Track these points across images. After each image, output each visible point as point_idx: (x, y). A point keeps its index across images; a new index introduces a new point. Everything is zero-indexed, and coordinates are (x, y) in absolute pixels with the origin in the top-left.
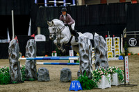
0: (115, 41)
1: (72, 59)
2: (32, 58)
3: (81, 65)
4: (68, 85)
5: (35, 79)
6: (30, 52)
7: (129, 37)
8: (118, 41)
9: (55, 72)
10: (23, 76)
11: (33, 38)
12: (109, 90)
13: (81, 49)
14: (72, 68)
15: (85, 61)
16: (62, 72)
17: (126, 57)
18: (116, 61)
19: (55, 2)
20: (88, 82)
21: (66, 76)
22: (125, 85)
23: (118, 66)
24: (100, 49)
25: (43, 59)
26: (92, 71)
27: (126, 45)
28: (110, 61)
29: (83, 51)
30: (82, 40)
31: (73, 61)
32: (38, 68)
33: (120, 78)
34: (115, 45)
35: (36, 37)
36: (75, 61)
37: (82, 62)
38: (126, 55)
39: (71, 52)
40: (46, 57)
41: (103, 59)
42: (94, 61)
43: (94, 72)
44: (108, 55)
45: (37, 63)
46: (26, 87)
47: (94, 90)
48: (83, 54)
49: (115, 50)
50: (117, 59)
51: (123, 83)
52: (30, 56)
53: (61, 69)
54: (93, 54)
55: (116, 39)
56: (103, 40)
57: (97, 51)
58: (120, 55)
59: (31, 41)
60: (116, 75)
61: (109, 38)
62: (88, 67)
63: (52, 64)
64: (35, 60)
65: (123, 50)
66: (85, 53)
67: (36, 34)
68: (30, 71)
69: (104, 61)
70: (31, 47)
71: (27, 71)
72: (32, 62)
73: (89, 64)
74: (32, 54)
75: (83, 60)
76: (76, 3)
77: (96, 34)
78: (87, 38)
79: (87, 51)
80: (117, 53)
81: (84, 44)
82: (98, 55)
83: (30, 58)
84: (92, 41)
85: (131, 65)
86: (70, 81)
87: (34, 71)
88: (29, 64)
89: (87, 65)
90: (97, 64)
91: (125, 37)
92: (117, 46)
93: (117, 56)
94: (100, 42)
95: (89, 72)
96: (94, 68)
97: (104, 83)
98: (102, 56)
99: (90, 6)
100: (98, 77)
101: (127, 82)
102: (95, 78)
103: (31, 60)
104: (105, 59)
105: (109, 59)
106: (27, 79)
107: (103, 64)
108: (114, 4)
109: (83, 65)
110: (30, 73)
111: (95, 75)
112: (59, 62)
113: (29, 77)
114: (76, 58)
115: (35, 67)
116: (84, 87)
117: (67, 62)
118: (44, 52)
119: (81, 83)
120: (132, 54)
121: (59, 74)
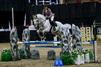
0: (87, 30)
1: (56, 43)
2: (27, 42)
3: (62, 47)
4: (53, 62)
5: (29, 57)
6: (25, 38)
7: (97, 27)
8: (89, 30)
9: (44, 52)
10: (21, 55)
11: (28, 28)
12: (83, 66)
13: (62, 36)
14: (56, 50)
15: (66, 45)
16: (48, 52)
17: (95, 42)
18: (88, 45)
19: (43, 1)
20: (68, 59)
21: (51, 55)
22: (95, 62)
23: (90, 48)
24: (76, 36)
25: (35, 43)
26: (70, 52)
27: (95, 33)
28: (84, 45)
29: (64, 37)
30: (63, 29)
31: (57, 45)
32: (31, 49)
33: (91, 57)
34: (87, 33)
35: (30, 27)
36: (58, 44)
37: (63, 45)
38: (95, 40)
39: (55, 38)
40: (37, 41)
41: (78, 43)
42: (72, 45)
43: (72, 53)
44: (82, 40)
45: (31, 46)
46: (22, 64)
47: (72, 66)
48: (64, 40)
49: (87, 36)
50: (89, 43)
51: (93, 61)
52: (25, 41)
53: (48, 50)
54: (71, 39)
55: (88, 29)
56: (78, 29)
57: (74, 37)
58: (90, 40)
59: (26, 30)
60: (88, 55)
61: (83, 28)
62: (68, 49)
63: (41, 47)
64: (29, 44)
65: (93, 37)
66: (66, 39)
67: (30, 25)
68: (25, 52)
69: (79, 45)
70: (26, 34)
71: (23, 52)
72: (27, 45)
73: (69, 47)
74: (27, 39)
75: (64, 43)
76: (59, 2)
77: (73, 25)
78: (67, 28)
79: (67, 37)
80: (88, 39)
81: (64, 33)
82: (75, 40)
83: (25, 42)
84: (70, 30)
85: (99, 47)
86: (54, 59)
87: (28, 51)
88: (25, 47)
89: (67, 47)
90: (74, 47)
91: (94, 27)
92: (88, 34)
93: (89, 41)
94: (76, 31)
95: (68, 53)
96: (72, 49)
97: (80, 60)
98: (78, 41)
99: (69, 4)
100: (75, 56)
101: (96, 60)
102: (73, 57)
103: (26, 44)
104: (80, 43)
105: (83, 43)
106: (24, 57)
107: (78, 47)
108: (86, 3)
109: (64, 47)
110: (25, 53)
111: (73, 54)
112: (46, 45)
113: (24, 56)
114: (59, 42)
115: (29, 49)
116: (65, 63)
117: (52, 45)
118: (35, 38)
119: (63, 60)
120: (99, 40)
121: (46, 54)
